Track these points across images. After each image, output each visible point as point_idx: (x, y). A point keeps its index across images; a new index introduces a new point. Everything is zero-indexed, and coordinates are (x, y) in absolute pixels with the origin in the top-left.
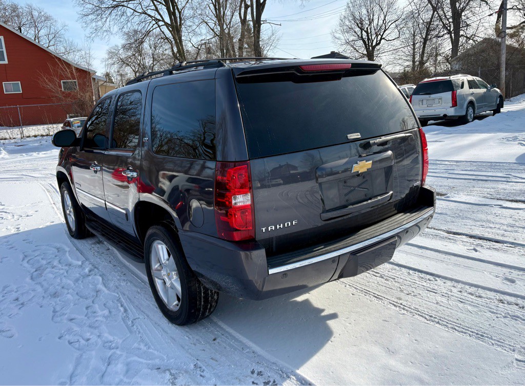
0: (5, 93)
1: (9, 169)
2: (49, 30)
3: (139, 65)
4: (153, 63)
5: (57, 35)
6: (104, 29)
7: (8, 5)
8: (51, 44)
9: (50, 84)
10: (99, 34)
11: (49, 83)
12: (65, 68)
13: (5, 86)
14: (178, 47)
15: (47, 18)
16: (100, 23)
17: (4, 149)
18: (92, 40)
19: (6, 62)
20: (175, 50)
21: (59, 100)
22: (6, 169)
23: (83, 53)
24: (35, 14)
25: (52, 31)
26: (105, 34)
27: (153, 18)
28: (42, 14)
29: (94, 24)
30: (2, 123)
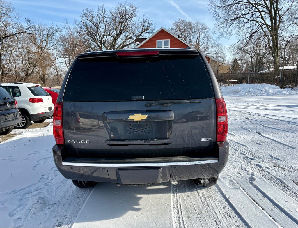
2: (205, 35)
4: (265, 52)
5: (209, 38)
6: (228, 32)
7: (187, 23)
8: (205, 42)
10: (224, 35)
14: (273, 41)
15: (205, 28)
16: (226, 29)
18: (219, 39)
20: (271, 43)
23: (221, 47)
24: (200, 26)
25: (207, 35)
26: (228, 35)
27: (259, 23)
28: (203, 26)
29: (222, 30)
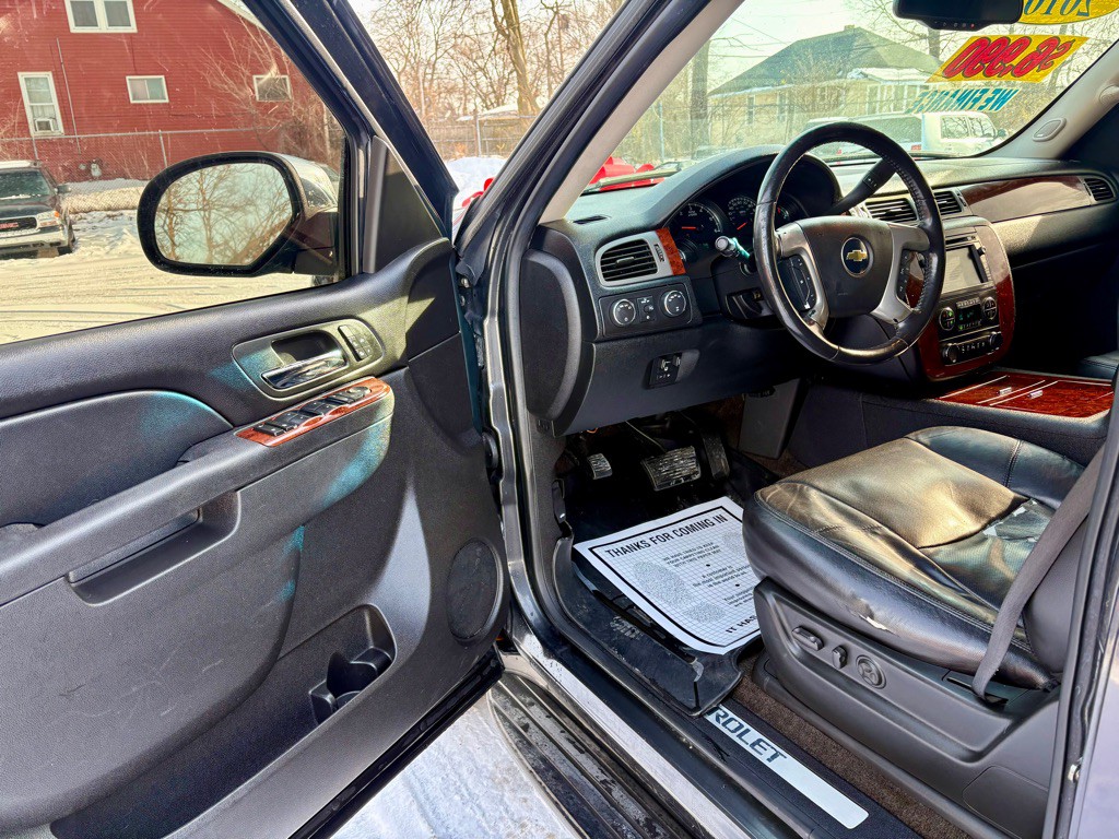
0: (132, 102)
1: (138, 284)
3: (406, 57)
9: (231, 82)
11: (227, 79)
12: (262, 45)
13: (131, 85)
17: (129, 231)
19: (133, 29)
21: (251, 120)
22: (131, 284)
30: (127, 170)
